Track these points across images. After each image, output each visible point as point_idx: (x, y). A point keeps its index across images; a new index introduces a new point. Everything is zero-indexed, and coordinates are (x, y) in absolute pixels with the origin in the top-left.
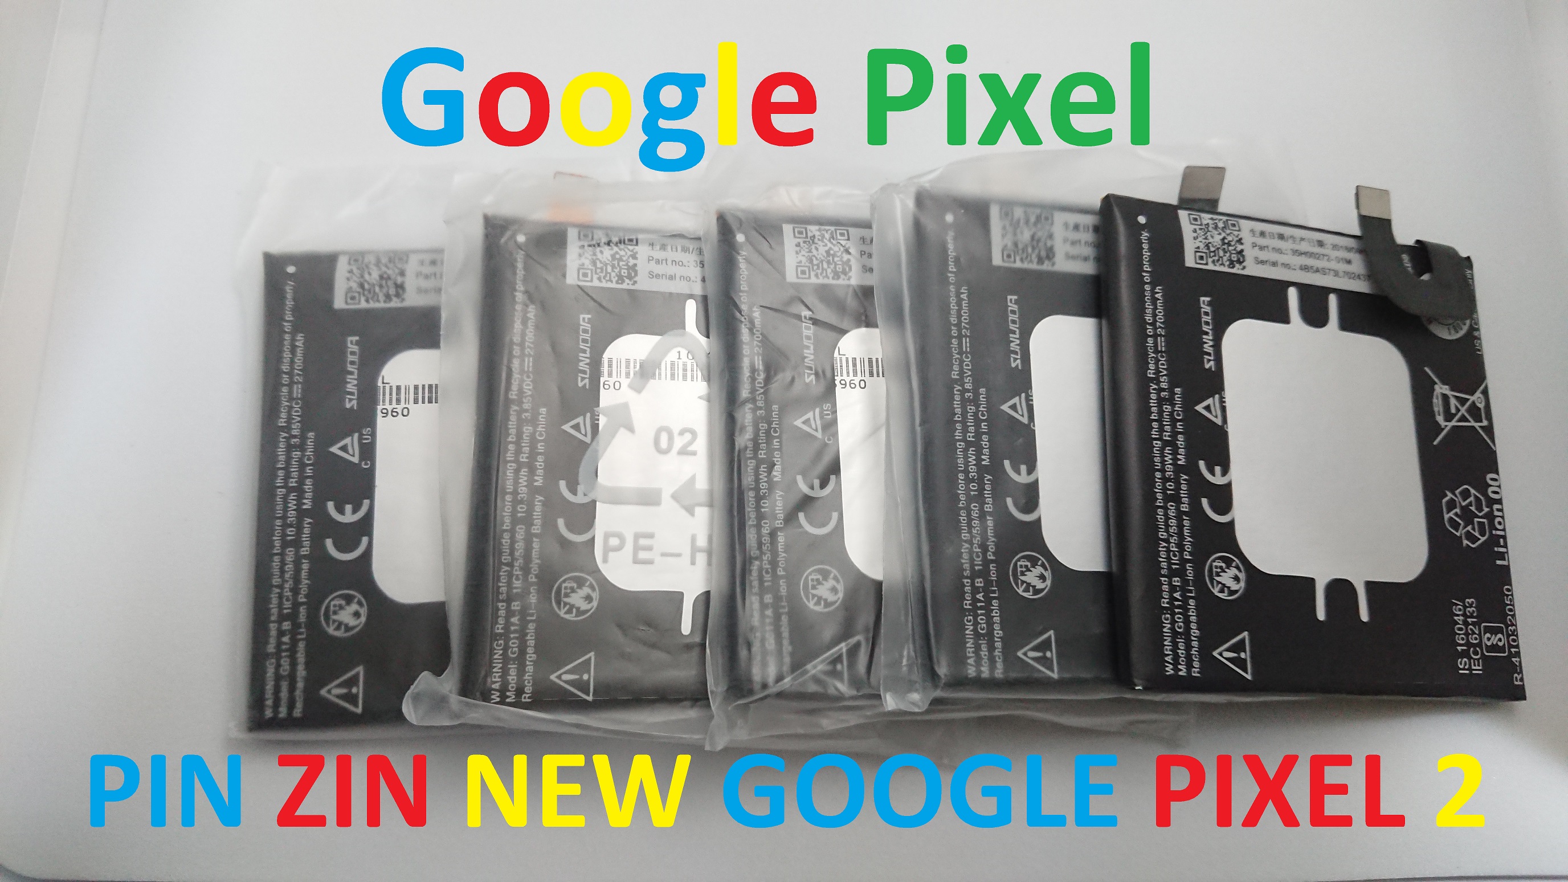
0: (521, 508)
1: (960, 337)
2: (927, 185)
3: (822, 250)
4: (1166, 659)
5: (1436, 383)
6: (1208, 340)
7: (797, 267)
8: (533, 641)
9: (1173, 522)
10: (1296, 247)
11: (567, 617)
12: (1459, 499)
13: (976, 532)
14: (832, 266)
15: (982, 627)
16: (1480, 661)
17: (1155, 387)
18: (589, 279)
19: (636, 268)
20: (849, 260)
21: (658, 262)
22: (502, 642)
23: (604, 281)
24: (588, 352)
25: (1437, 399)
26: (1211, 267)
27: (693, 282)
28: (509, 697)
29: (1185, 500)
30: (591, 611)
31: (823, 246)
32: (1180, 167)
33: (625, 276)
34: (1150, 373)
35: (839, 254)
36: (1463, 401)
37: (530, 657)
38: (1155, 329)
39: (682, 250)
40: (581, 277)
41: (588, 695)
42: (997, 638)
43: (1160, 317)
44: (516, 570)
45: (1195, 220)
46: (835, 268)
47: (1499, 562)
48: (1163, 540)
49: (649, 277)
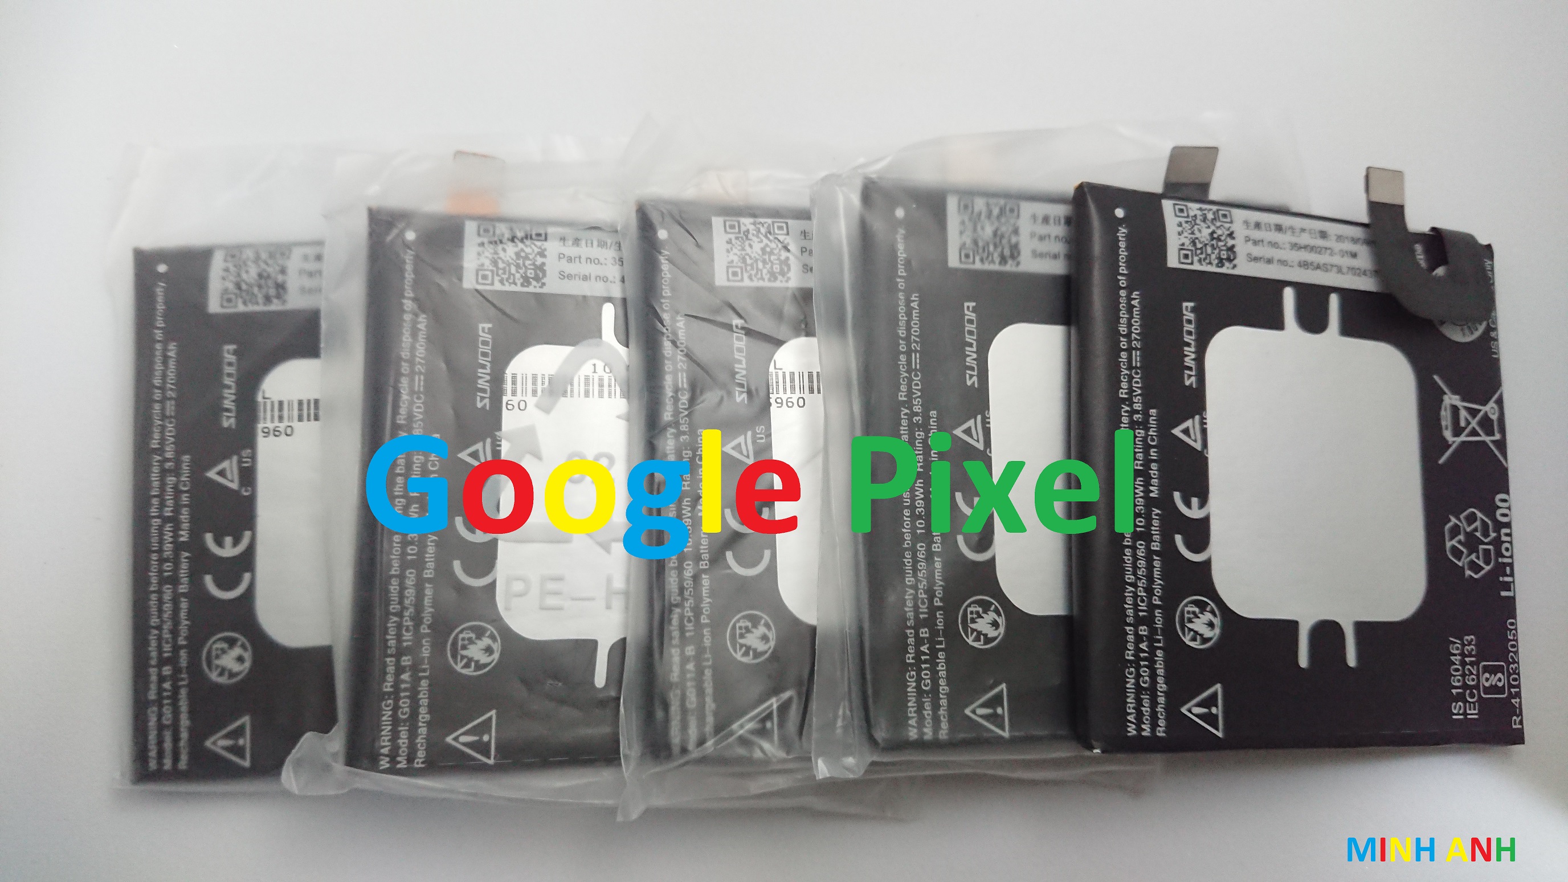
0: (412, 550)
1: (909, 353)
2: (874, 176)
3: (757, 247)
4: (1129, 718)
5: (1445, 393)
6: (1190, 352)
7: (728, 267)
8: (427, 700)
9: (1142, 563)
10: (1294, 240)
11: (465, 671)
12: (1463, 524)
13: (922, 575)
14: (768, 266)
15: (926, 684)
16: (1477, 703)
17: (1128, 408)
18: (489, 282)
19: (545, 268)
20: (787, 258)
21: (570, 260)
22: (390, 701)
23: (507, 284)
24: (488, 368)
25: (1446, 410)
26: (1196, 267)
27: (611, 282)
28: (399, 762)
29: (1157, 538)
30: (493, 664)
31: (759, 242)
32: (1165, 149)
33: (532, 278)
34: (1122, 393)
35: (776, 252)
36: (1473, 413)
37: (423, 718)
38: (1130, 342)
39: (598, 246)
40: (480, 280)
41: (489, 758)
42: (942, 694)
43: (1136, 327)
44: (406, 621)
45: (1181, 211)
46: (772, 267)
47: (1504, 594)
48: (1131, 584)
49: (559, 277)
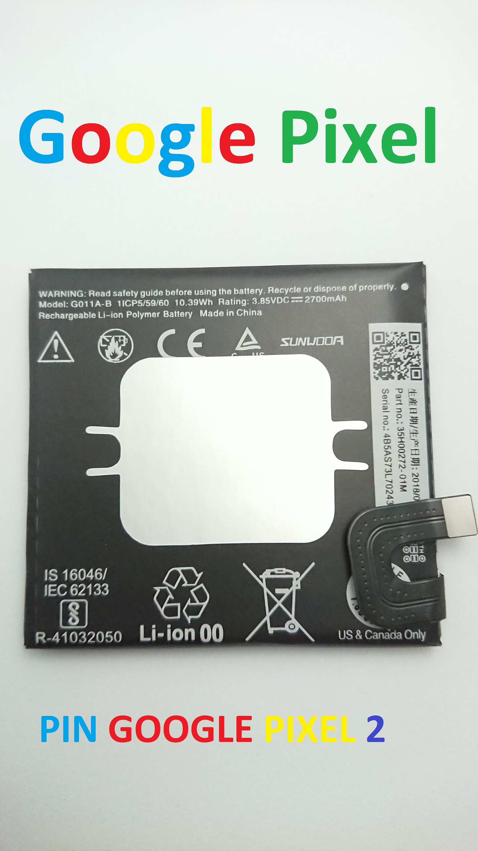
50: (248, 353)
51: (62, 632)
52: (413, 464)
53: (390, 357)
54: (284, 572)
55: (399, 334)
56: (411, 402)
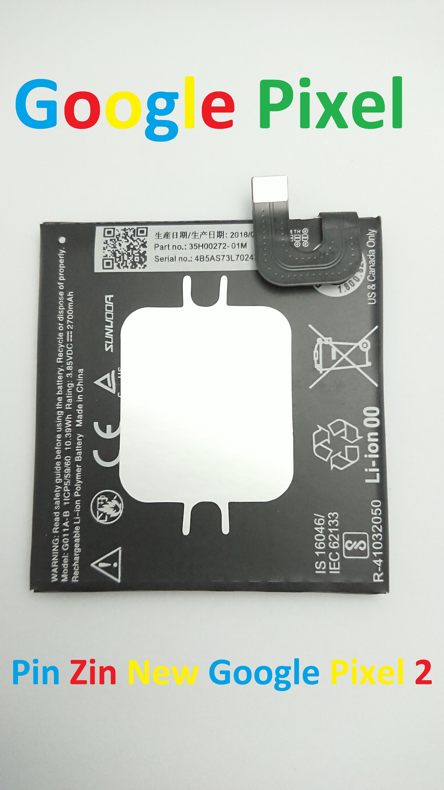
50: (118, 381)
51: (372, 557)
52: (222, 236)
53: (126, 255)
54: (317, 352)
55: (105, 245)
56: (167, 237)
